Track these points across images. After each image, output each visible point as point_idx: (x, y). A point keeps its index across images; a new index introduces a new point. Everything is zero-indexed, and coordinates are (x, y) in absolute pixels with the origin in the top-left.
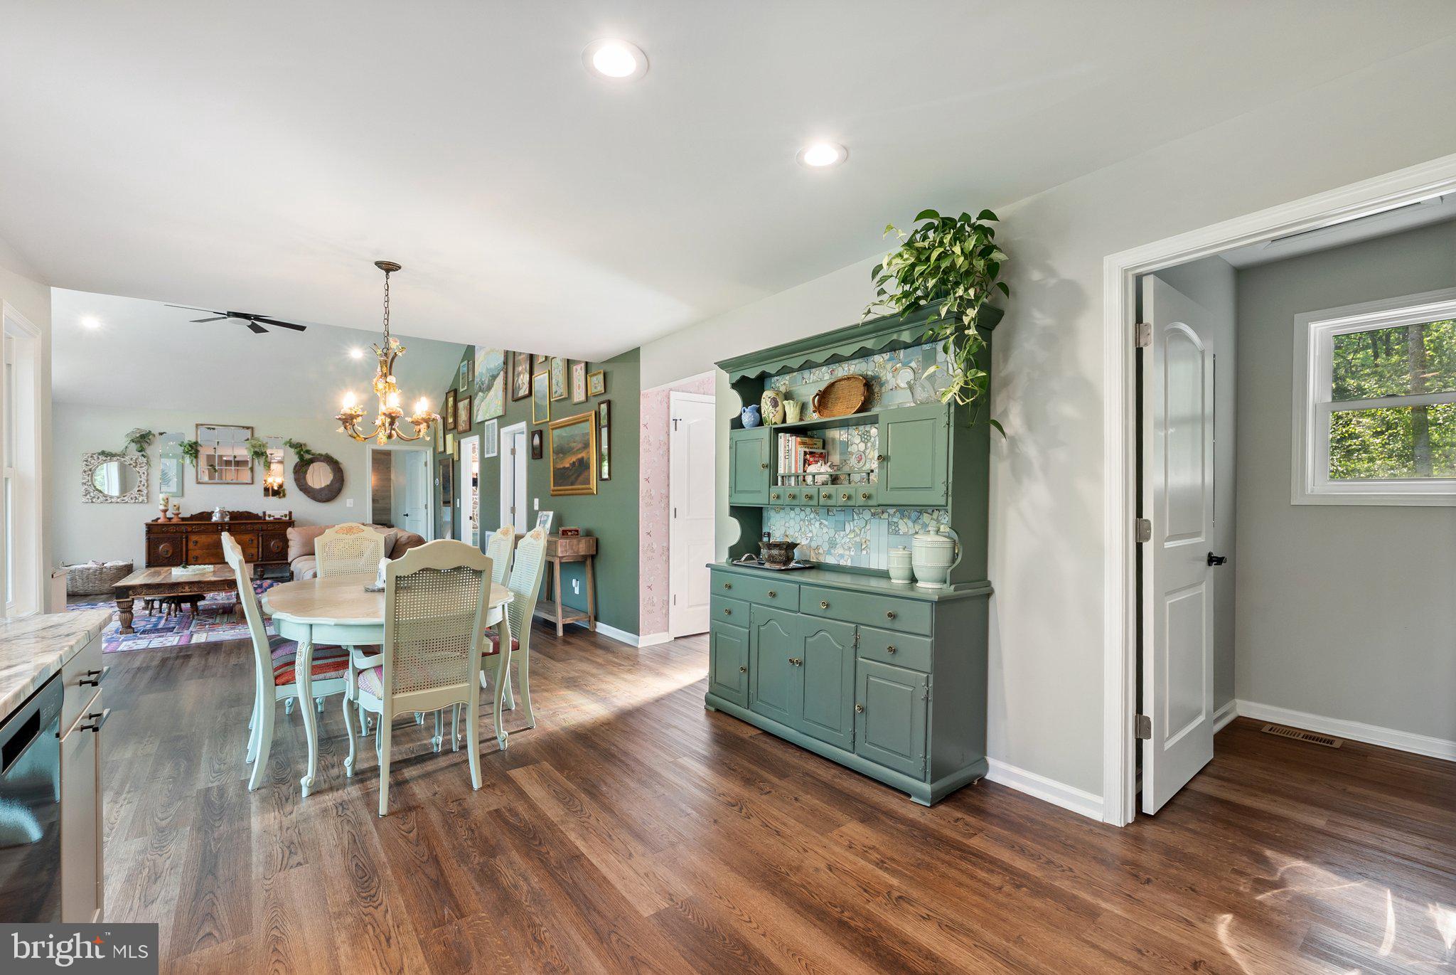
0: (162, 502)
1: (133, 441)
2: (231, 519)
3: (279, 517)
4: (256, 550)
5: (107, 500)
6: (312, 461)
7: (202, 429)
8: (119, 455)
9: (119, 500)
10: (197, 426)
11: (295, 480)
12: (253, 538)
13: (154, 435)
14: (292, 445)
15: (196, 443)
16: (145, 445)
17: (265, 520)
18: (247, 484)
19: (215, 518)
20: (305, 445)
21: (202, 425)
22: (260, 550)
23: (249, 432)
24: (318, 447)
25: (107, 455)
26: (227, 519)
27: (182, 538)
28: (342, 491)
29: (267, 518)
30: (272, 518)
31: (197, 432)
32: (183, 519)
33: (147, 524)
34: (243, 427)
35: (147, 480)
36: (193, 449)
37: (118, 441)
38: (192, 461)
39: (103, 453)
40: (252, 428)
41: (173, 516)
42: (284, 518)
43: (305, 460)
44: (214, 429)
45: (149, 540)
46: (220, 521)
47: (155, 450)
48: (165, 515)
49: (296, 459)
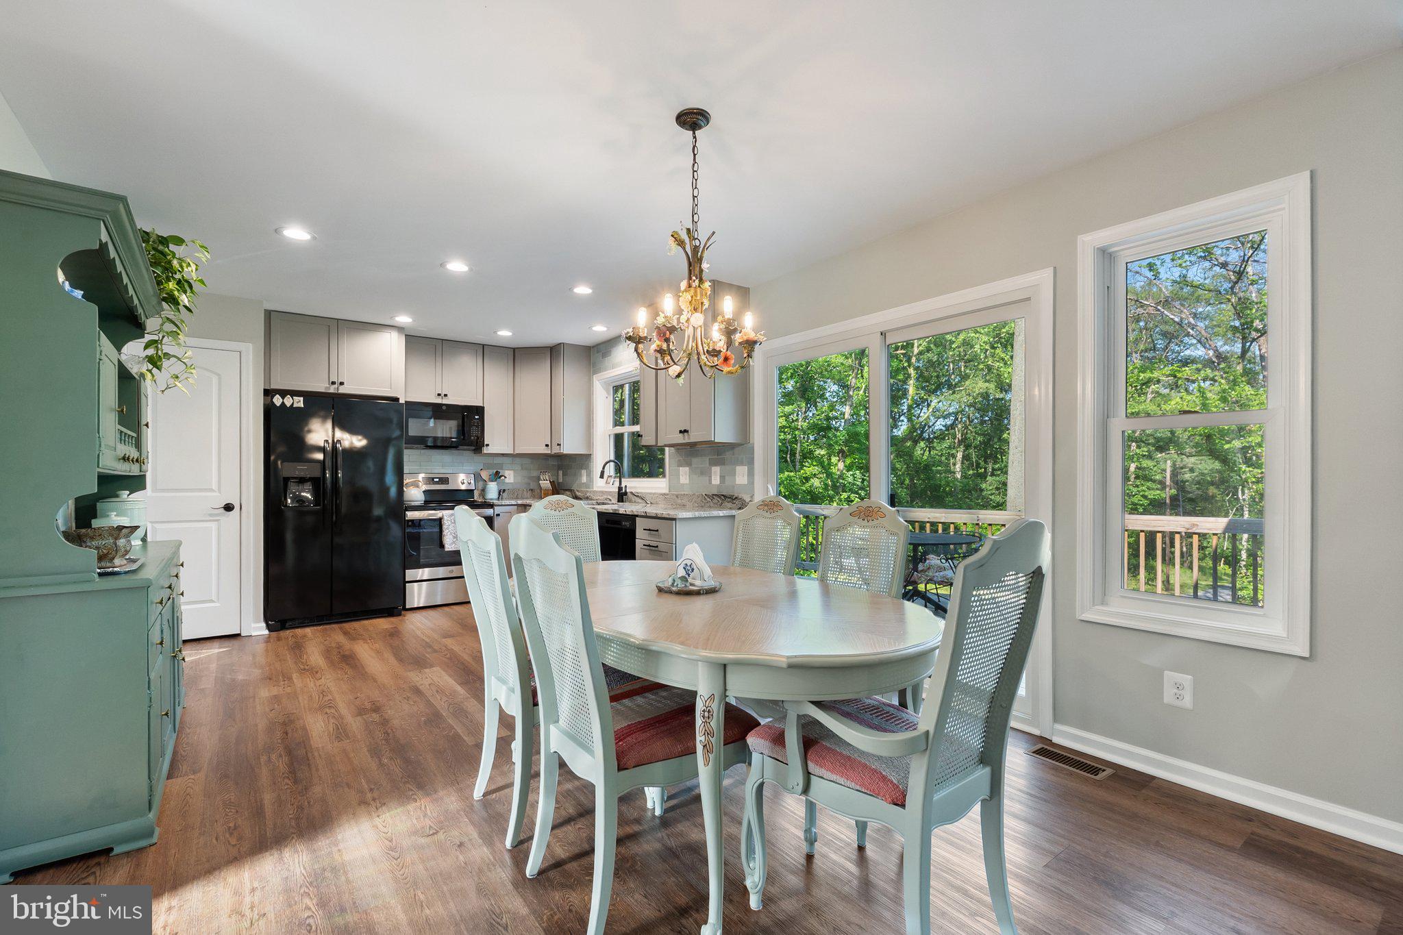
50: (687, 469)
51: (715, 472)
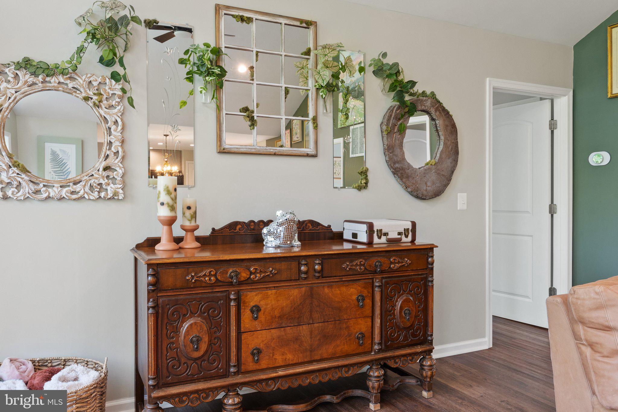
3: (396, 236)
4: (370, 323)
5: (37, 192)
9: (64, 192)
10: (218, 9)
11: (385, 149)
12: (365, 293)
15: (217, 50)
21: (226, 8)
23: (309, 32)
28: (454, 176)
29: (376, 240)
31: (218, 24)
34: (299, 22)
36: (212, 65)
43: (402, 104)
44: (249, 20)
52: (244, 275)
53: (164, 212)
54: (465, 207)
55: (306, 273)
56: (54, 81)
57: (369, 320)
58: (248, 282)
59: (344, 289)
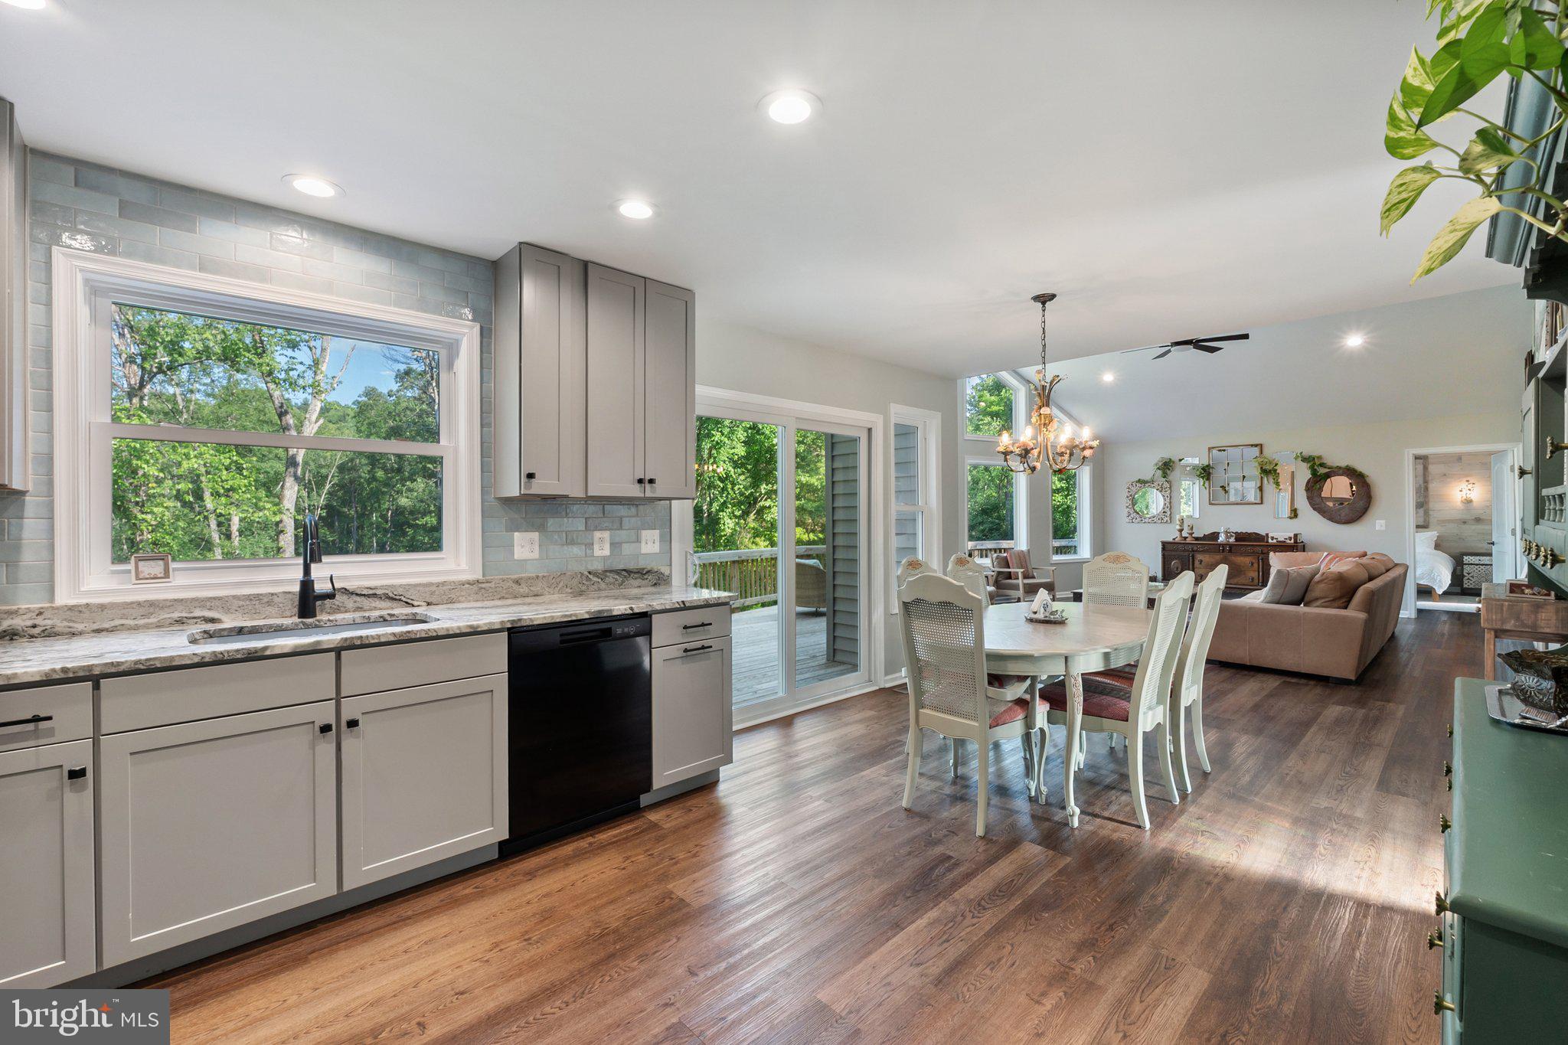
0: (1178, 522)
1: (1158, 468)
2: (1237, 540)
3: (1282, 540)
5: (1142, 520)
6: (1328, 476)
7: (1215, 451)
8: (1150, 482)
10: (1209, 449)
11: (1308, 498)
12: (1254, 561)
13: (1174, 462)
14: (1305, 460)
15: (1208, 466)
16: (1168, 472)
17: (1268, 542)
18: (1256, 504)
19: (1222, 539)
20: (1320, 458)
21: (1213, 448)
22: (1261, 574)
23: (1256, 450)
24: (1336, 457)
25: (1142, 482)
26: (1232, 540)
27: (1189, 557)
28: (1368, 512)
29: (1270, 541)
30: (1275, 541)
31: (1209, 454)
32: (1197, 539)
33: (1164, 545)
34: (1252, 445)
35: (1170, 503)
36: (1206, 473)
37: (1149, 470)
38: (1204, 483)
39: (1139, 481)
40: (1261, 445)
41: (1187, 535)
42: (1288, 541)
43: (1319, 474)
44: (1224, 450)
45: (1164, 557)
46: (1225, 542)
47: (1174, 475)
48: (1181, 534)
49: (1308, 475)
50: (535, 535)
51: (601, 540)
52: (1195, 548)
53: (1178, 527)
54: (1383, 528)
55: (1223, 550)
56: (1147, 485)
57: (1257, 573)
58: (1196, 551)
59: (1242, 558)
